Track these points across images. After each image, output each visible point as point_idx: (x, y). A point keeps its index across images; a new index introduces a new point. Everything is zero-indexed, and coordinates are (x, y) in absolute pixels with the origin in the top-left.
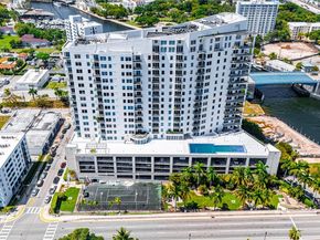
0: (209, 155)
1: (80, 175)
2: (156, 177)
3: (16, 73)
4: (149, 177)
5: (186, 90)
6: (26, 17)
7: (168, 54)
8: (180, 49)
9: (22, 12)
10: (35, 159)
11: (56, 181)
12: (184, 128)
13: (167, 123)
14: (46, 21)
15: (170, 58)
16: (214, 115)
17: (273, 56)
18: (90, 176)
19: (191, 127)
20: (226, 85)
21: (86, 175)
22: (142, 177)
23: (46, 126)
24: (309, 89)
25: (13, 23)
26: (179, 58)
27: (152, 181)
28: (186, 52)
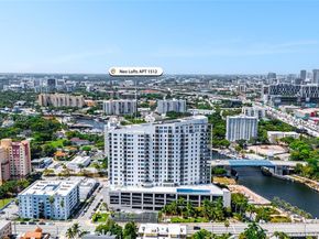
0: (188, 194)
1: (110, 206)
2: (156, 209)
3: (68, 159)
4: (151, 208)
5: (175, 150)
6: (73, 128)
7: (164, 134)
8: (170, 131)
9: (70, 124)
10: (82, 201)
11: (95, 210)
12: (174, 179)
13: (164, 175)
14: (87, 130)
15: (165, 136)
16: (193, 172)
17: (251, 152)
18: (116, 206)
19: (179, 179)
20: (198, 154)
21: (113, 206)
22: (148, 208)
23: (89, 185)
24: (271, 170)
25: (63, 131)
26: (170, 136)
27: (153, 211)
28: (173, 133)
